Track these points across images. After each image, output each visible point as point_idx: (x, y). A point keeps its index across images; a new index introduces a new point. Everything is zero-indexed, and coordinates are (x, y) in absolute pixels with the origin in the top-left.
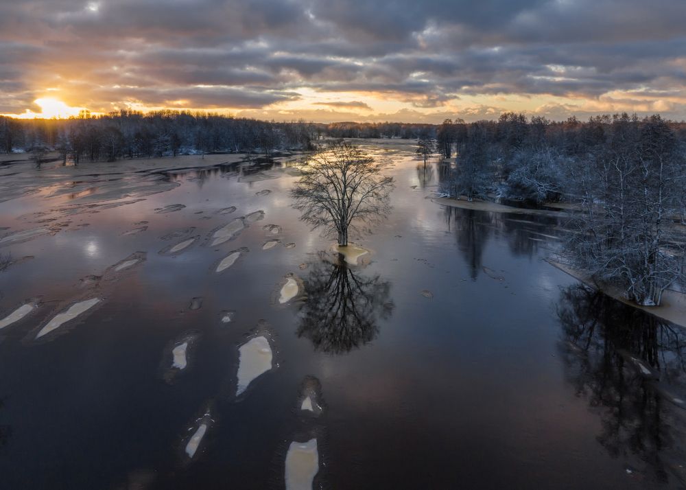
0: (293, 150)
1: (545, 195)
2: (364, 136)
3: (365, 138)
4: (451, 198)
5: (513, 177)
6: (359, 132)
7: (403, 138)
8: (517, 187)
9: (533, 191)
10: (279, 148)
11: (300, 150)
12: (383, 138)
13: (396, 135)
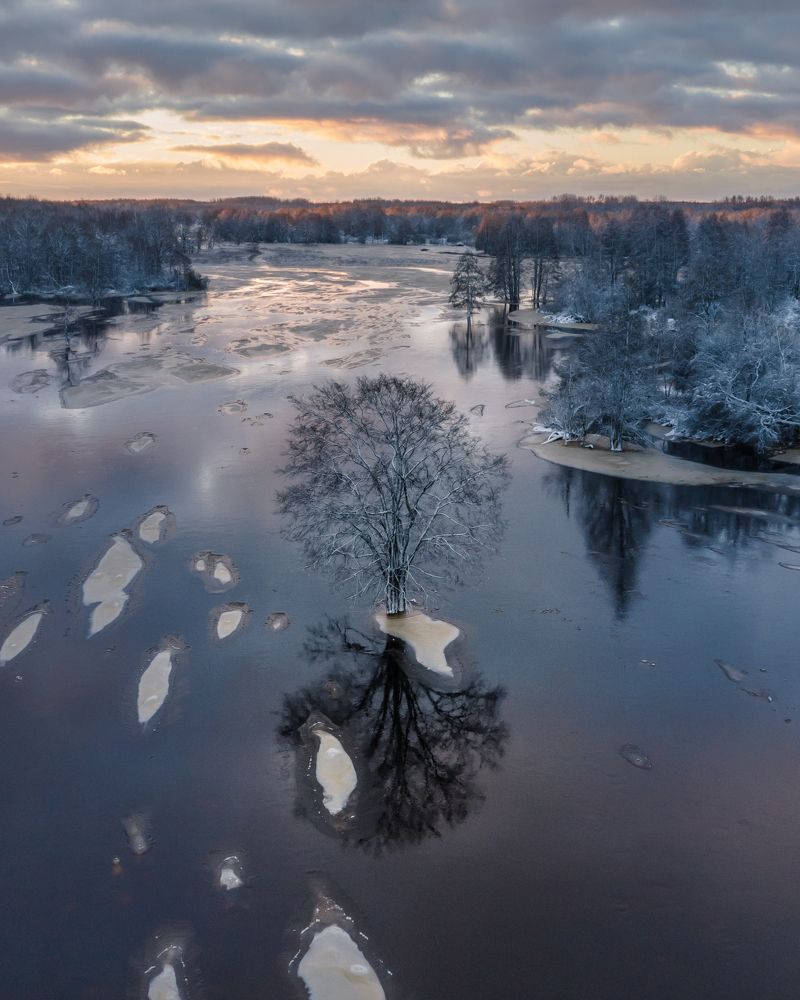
0: (154, 290)
1: (775, 436)
2: (302, 238)
3: (306, 243)
4: (571, 444)
5: (704, 392)
6: (291, 228)
7: (392, 242)
8: (715, 414)
9: (751, 428)
10: (117, 286)
11: (169, 289)
12: (346, 242)
13: (378, 234)
